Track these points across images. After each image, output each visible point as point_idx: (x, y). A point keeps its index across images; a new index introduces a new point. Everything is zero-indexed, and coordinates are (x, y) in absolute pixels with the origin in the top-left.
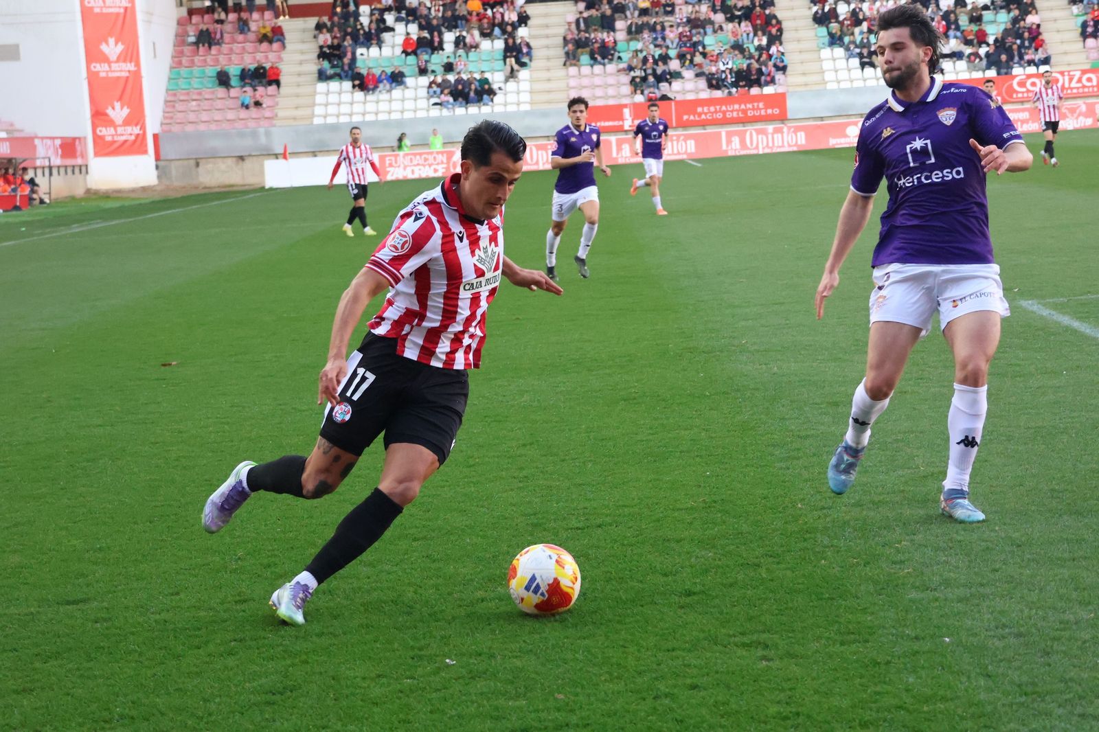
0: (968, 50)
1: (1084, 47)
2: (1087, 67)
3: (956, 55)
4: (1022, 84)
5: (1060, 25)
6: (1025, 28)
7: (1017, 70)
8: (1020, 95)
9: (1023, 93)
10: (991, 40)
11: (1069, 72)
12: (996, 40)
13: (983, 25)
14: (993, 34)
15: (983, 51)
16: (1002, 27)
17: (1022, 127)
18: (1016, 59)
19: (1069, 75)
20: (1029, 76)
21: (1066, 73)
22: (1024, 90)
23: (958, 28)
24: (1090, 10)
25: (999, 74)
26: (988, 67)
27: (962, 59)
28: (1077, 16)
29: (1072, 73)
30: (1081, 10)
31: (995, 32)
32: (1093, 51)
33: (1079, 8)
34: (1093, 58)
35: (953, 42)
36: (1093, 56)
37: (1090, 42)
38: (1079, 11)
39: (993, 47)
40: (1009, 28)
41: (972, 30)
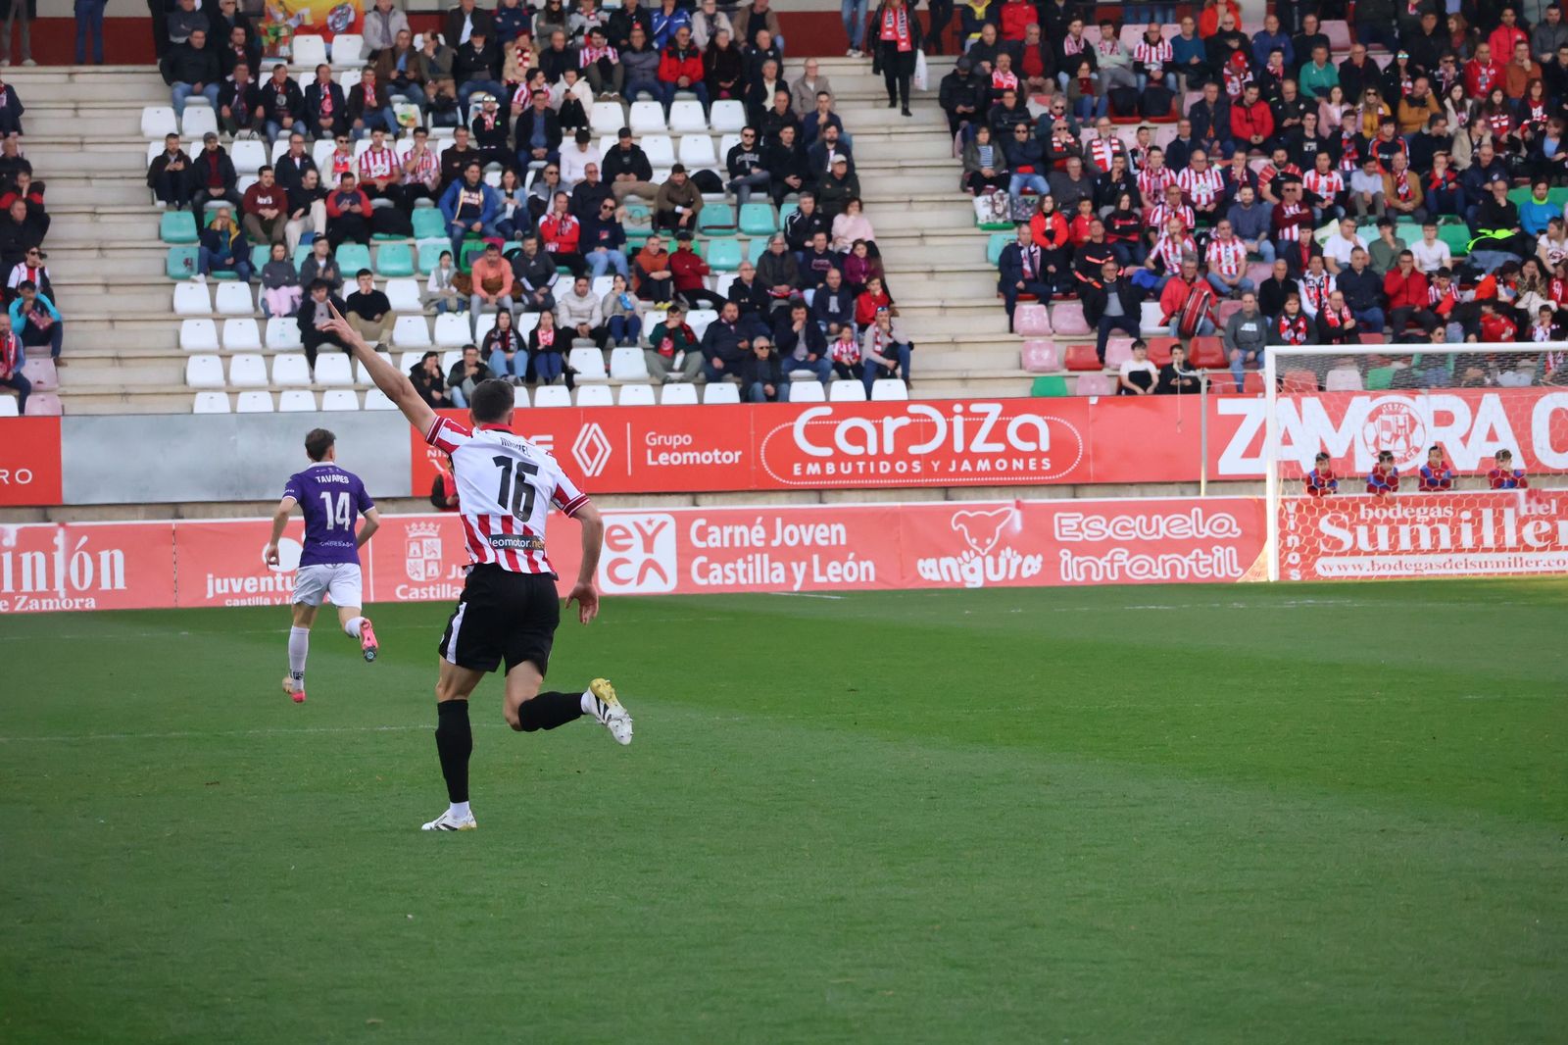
0: (652, 317)
1: (1012, 330)
2: (1020, 391)
4: (820, 433)
5: (938, 252)
6: (827, 253)
7: (804, 389)
8: (813, 469)
9: (822, 461)
10: (723, 285)
11: (966, 403)
12: (738, 287)
13: (697, 236)
14: (728, 270)
15: (700, 319)
16: (758, 247)
17: (824, 572)
18: (801, 351)
19: (966, 413)
20: (844, 410)
21: (958, 408)
22: (827, 452)
23: (618, 242)
24: (1029, 213)
25: (746, 396)
26: (716, 377)
27: (633, 343)
28: (990, 227)
29: (975, 408)
30: (999, 209)
31: (735, 261)
32: (1039, 340)
33: (993, 204)
34: (1038, 364)
35: (603, 286)
36: (1039, 358)
37: (1030, 312)
38: (994, 211)
39: (731, 310)
40: (778, 250)
41: (662, 251)
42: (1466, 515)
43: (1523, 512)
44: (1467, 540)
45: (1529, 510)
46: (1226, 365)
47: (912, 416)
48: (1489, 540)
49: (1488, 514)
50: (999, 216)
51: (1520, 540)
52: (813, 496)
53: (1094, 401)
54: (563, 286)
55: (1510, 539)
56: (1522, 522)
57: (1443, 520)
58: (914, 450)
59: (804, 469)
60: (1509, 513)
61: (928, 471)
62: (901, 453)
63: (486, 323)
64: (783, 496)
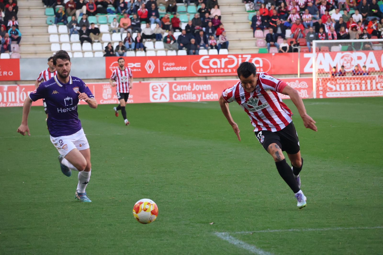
1: (254, 37)
2: (256, 52)
3: (155, 37)
5: (236, 18)
6: (209, 18)
7: (202, 52)
8: (204, 71)
9: (207, 69)
10: (183, 26)
11: (242, 55)
13: (177, 14)
14: (185, 22)
15: (177, 34)
16: (192, 17)
17: (205, 97)
18: (202, 42)
19: (242, 57)
20: (212, 57)
21: (240, 56)
22: (207, 67)
23: (157, 15)
24: (259, 8)
25: (188, 53)
26: (181, 48)
28: (249, 12)
29: (244, 56)
30: (251, 7)
31: (187, 20)
32: (261, 39)
33: (250, 6)
34: (260, 45)
35: (154, 26)
36: (260, 44)
37: (259, 33)
38: (250, 8)
39: (184, 32)
40: (196, 17)
41: (168, 18)
42: (363, 82)
43: (377, 81)
44: (364, 88)
45: (379, 80)
46: (306, 45)
47: (229, 58)
48: (369, 88)
49: (369, 81)
50: (251, 9)
51: (376, 88)
52: (204, 78)
53: (273, 54)
54: (143, 26)
55: (374, 88)
56: (377, 83)
57: (357, 83)
58: (229, 66)
59: (202, 71)
60: (374, 81)
61: (232, 72)
62: (226, 67)
63: (125, 36)
64: (197, 78)
